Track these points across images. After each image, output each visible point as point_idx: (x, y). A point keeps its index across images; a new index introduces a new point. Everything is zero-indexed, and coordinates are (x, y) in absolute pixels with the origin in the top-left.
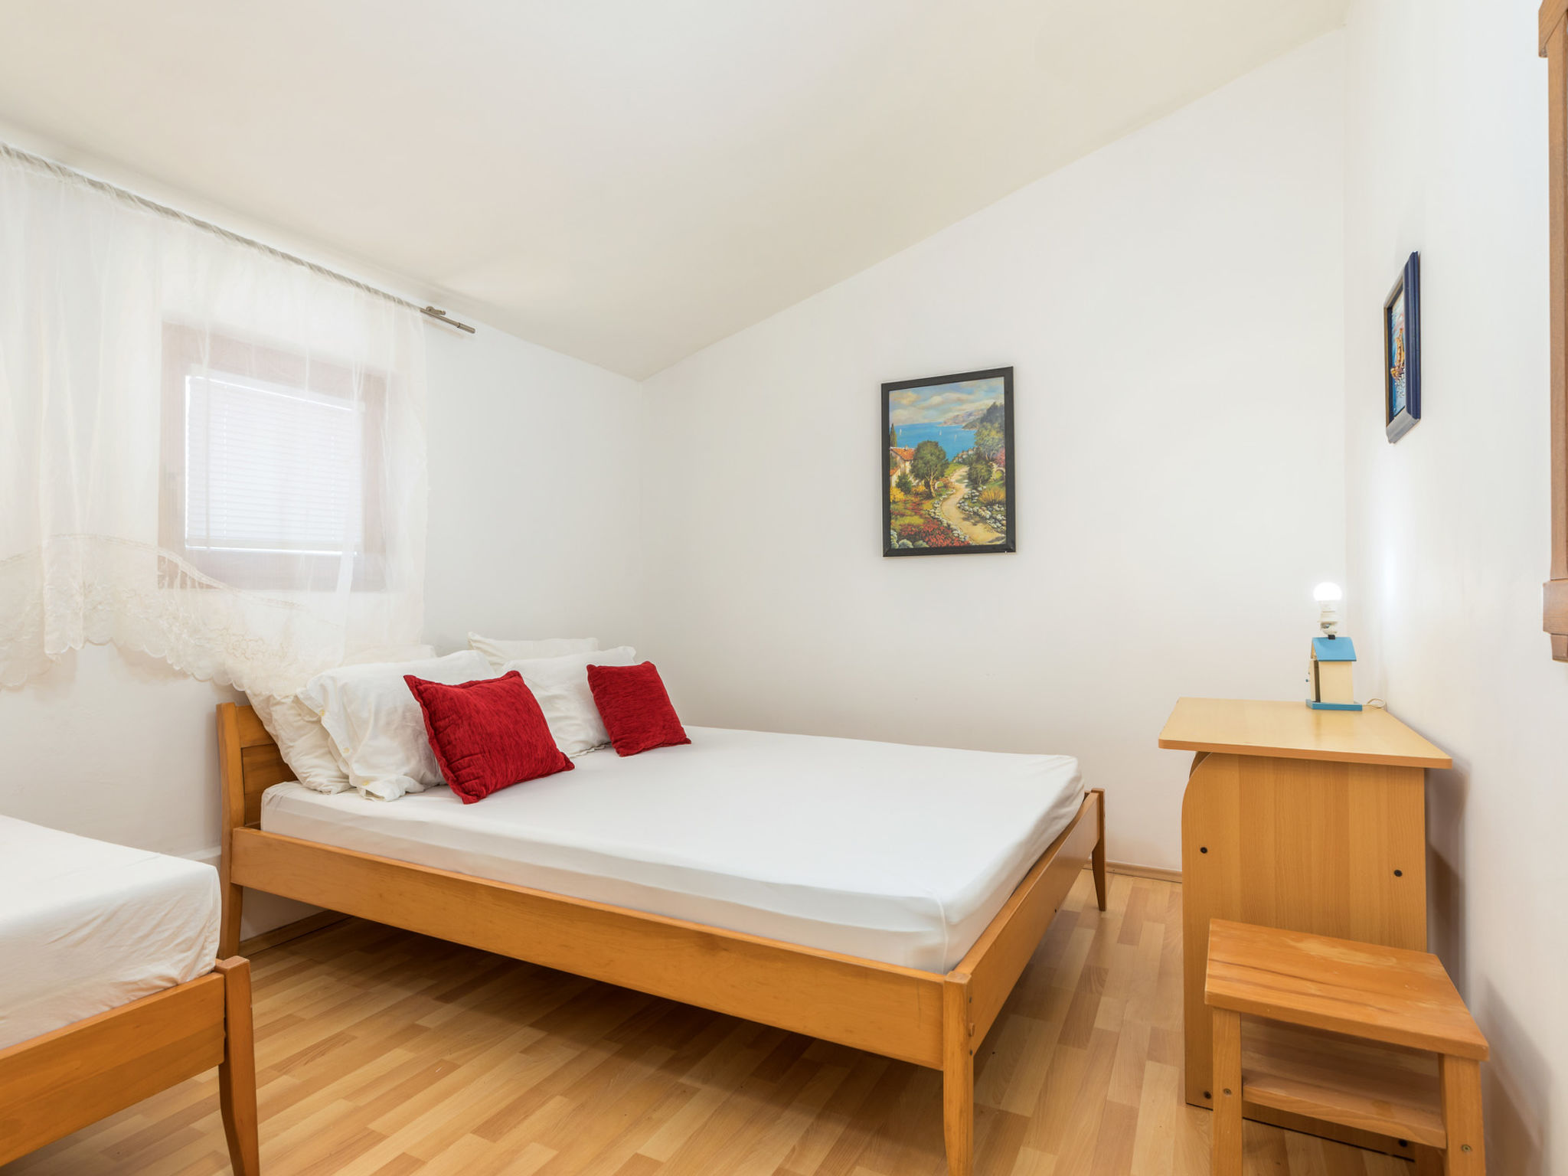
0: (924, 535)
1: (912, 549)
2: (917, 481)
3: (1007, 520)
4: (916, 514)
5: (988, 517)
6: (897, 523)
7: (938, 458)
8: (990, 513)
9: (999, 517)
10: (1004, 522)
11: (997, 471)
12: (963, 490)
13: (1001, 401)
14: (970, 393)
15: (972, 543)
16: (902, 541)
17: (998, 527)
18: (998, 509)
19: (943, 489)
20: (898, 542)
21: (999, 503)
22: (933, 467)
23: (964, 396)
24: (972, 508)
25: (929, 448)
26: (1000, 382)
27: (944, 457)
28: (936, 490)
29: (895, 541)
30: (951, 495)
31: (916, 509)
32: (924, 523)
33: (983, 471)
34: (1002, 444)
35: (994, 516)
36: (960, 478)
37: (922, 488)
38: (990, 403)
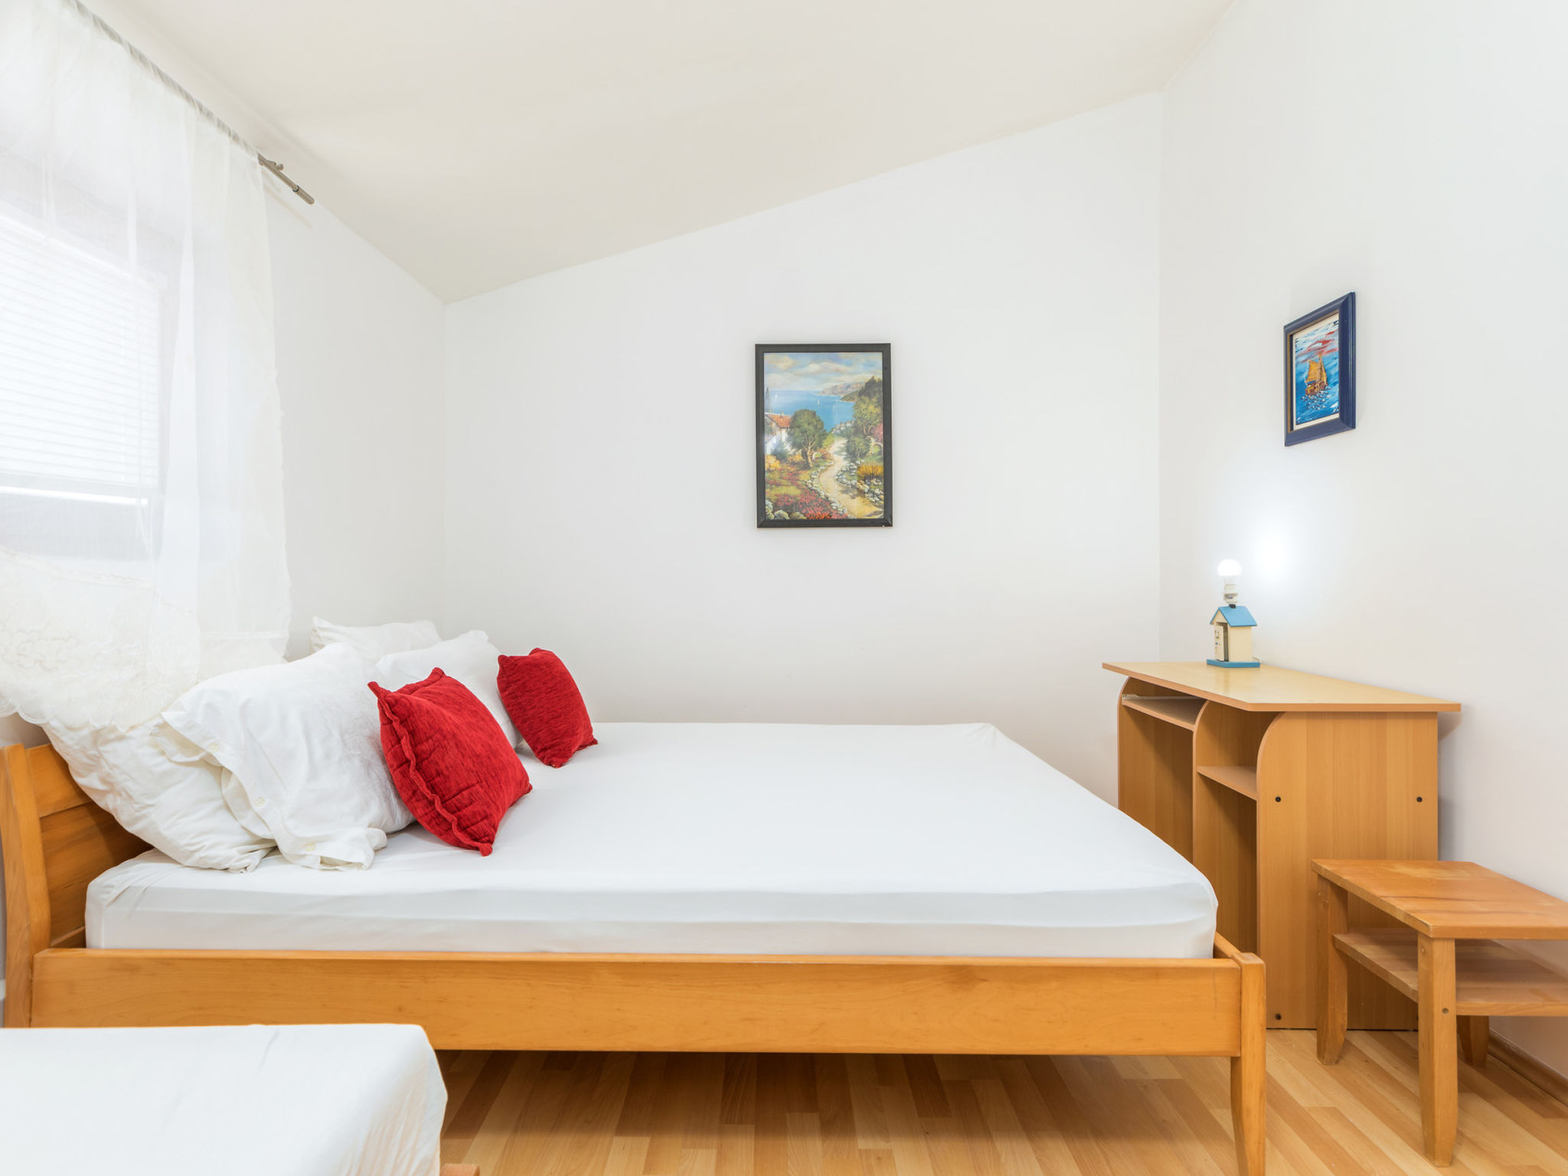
0: (801, 506)
1: (788, 520)
2: (794, 450)
3: (884, 495)
4: (793, 484)
5: (866, 491)
6: (770, 493)
7: (816, 427)
8: (868, 487)
9: (877, 491)
10: (882, 497)
11: (875, 446)
12: (840, 462)
13: (879, 376)
14: (849, 365)
15: (851, 517)
16: (778, 512)
17: (876, 501)
18: (876, 484)
19: (821, 460)
20: (773, 512)
21: (877, 477)
22: (811, 437)
23: (842, 367)
24: (851, 480)
25: (806, 417)
26: (877, 358)
27: (822, 428)
28: (813, 461)
29: (770, 511)
30: (829, 466)
31: (793, 479)
32: (801, 495)
33: (861, 444)
34: (880, 419)
35: (872, 490)
36: (838, 450)
37: (799, 458)
38: (868, 377)
